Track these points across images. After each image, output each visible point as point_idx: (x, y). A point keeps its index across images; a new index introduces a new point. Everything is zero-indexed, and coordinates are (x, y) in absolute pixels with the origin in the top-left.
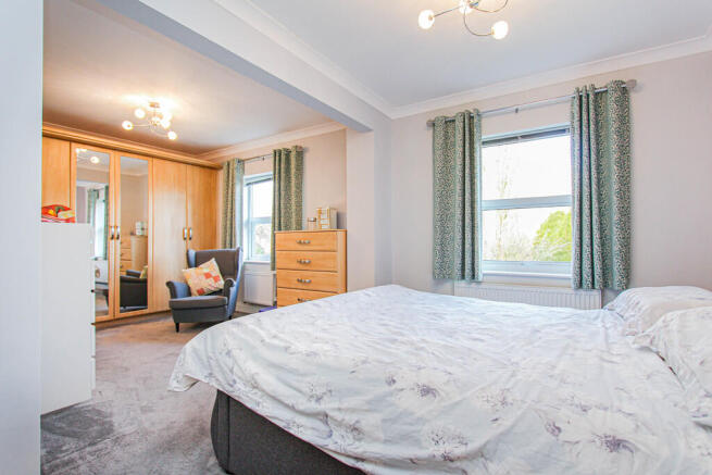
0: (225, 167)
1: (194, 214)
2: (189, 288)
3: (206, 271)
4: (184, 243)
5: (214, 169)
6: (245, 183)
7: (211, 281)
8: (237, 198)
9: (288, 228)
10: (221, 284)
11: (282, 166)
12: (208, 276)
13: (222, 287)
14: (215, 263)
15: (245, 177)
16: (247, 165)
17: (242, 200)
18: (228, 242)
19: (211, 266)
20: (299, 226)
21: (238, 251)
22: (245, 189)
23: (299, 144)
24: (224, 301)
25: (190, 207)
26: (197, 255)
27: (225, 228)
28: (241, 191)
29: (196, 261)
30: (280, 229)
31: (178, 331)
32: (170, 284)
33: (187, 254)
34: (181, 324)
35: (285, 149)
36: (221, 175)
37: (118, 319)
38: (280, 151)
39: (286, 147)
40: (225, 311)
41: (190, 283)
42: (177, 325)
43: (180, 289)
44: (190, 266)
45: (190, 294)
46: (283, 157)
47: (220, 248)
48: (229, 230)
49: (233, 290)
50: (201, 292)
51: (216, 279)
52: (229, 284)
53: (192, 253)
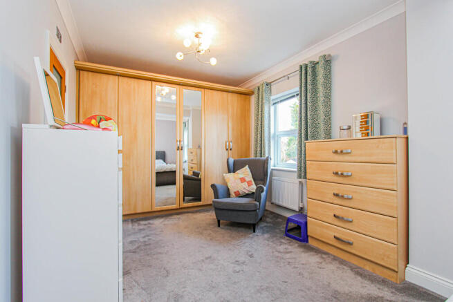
0: (256, 92)
1: (233, 129)
2: (228, 189)
3: (241, 176)
4: (226, 152)
5: (248, 94)
6: (272, 103)
7: (245, 185)
8: (266, 115)
9: (315, 137)
10: (253, 188)
11: (309, 79)
12: (243, 180)
13: (254, 191)
14: (249, 170)
15: (272, 98)
16: (274, 87)
17: (269, 116)
18: (258, 152)
19: (245, 172)
20: (328, 135)
21: (267, 159)
22: (272, 108)
23: (327, 54)
24: (256, 205)
25: (230, 125)
26: (235, 162)
27: (257, 141)
28: (269, 110)
29: (234, 168)
30: (307, 139)
31: (219, 226)
32: (213, 186)
33: (228, 162)
34: (221, 221)
35: (311, 62)
36: (253, 99)
37: (182, 208)
38: (306, 66)
39: (312, 60)
40: (257, 215)
41: (229, 185)
42: (219, 221)
43: (221, 191)
44: (229, 172)
45: (228, 195)
46: (309, 70)
47: (252, 157)
48: (259, 142)
49: (263, 195)
50: (238, 195)
51: (249, 184)
52: (260, 190)
53: (231, 161)
